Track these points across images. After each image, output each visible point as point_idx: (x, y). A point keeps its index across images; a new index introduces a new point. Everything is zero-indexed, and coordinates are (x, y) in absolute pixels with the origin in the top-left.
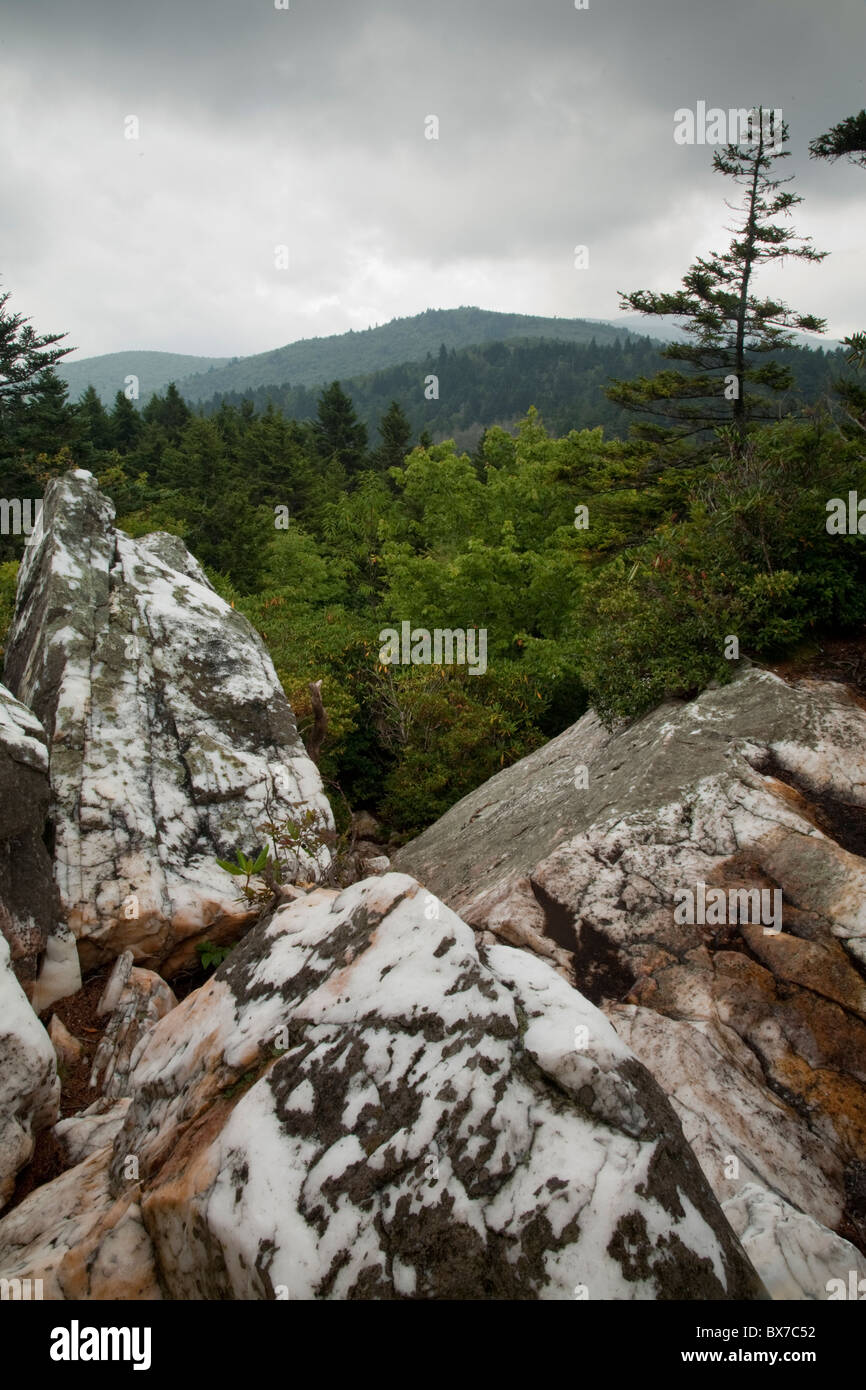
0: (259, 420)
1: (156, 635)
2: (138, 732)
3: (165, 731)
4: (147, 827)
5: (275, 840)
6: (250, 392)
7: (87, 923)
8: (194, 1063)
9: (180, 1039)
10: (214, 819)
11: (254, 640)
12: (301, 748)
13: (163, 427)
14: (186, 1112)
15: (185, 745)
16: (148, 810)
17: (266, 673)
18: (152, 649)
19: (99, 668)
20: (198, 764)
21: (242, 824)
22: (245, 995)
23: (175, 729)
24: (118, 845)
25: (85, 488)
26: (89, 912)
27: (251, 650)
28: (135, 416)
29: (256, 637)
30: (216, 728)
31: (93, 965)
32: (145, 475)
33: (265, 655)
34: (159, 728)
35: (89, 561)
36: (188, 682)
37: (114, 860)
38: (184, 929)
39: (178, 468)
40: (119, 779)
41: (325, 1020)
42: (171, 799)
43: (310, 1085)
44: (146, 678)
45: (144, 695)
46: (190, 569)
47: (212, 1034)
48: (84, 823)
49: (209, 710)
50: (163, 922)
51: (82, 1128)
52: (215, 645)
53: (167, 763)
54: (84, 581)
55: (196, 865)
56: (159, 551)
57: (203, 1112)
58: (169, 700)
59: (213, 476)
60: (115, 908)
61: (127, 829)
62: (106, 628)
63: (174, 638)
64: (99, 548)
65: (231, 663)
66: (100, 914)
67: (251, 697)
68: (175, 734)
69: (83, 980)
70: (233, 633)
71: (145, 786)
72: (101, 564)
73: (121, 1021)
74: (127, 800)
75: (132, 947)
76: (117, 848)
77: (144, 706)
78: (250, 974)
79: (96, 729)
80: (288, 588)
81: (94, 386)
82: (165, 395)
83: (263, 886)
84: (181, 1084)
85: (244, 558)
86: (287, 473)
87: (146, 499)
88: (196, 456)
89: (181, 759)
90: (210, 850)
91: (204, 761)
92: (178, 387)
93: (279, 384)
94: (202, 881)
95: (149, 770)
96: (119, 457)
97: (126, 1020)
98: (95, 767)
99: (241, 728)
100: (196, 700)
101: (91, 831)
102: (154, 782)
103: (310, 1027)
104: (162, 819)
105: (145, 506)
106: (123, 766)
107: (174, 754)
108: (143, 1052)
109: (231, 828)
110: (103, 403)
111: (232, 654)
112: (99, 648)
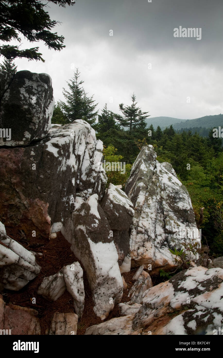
0: (193, 136)
1: (163, 188)
2: (154, 211)
3: (161, 212)
4: (153, 236)
5: (185, 248)
6: (191, 129)
7: (135, 256)
8: (160, 302)
9: (157, 295)
10: (169, 238)
11: (187, 194)
12: (195, 225)
13: (168, 136)
14: (157, 315)
15: (165, 217)
16: (154, 232)
17: (189, 203)
18: (161, 191)
19: (148, 193)
20: (168, 223)
21: (177, 241)
22: (177, 289)
23: (164, 212)
24: (145, 238)
25: (151, 149)
26: (135, 253)
27: (186, 196)
28: (161, 132)
29: (188, 193)
30: (174, 215)
31: (134, 267)
32: (162, 147)
33: (189, 198)
34: (160, 211)
35: (149, 167)
36: (168, 201)
37: (144, 242)
38: (158, 265)
39: (170, 146)
40: (148, 222)
41: (202, 305)
42: (160, 230)
43: (195, 322)
44: (158, 198)
45: (157, 202)
46: (172, 172)
47: (167, 297)
48: (138, 231)
49: (173, 209)
50: (153, 261)
51: (125, 307)
52: (177, 193)
53: (160, 221)
54: (147, 172)
55: (163, 249)
56: (165, 167)
57: (162, 317)
58: (163, 205)
59: (179, 149)
60: (142, 254)
61: (148, 235)
62: (151, 184)
63: (167, 190)
64: (152, 164)
65: (180, 198)
66: (138, 254)
67: (184, 208)
68: (163, 214)
69: (131, 269)
70: (182, 191)
71: (154, 225)
72: (152, 168)
73: (138, 283)
74: (149, 228)
75: (144, 265)
76: (145, 239)
77: (157, 205)
78: (179, 284)
79: (145, 208)
80: (194, 181)
81: (153, 124)
82: (169, 128)
83: (180, 259)
84: (156, 307)
85: (184, 171)
86: (198, 150)
87: (162, 153)
88: (175, 144)
89: (164, 220)
90: (167, 245)
91: (170, 222)
92: (173, 126)
93: (199, 127)
94: (164, 253)
95: (156, 222)
96: (157, 142)
97: (139, 283)
98: (143, 218)
99: (180, 216)
100: (170, 206)
101: (139, 233)
102: (156, 225)
103: (197, 305)
104: (157, 235)
105: (161, 155)
106: (150, 219)
107: (162, 219)
108: (146, 294)
109: (174, 241)
110: (154, 129)
111: (181, 196)
112: (148, 189)
